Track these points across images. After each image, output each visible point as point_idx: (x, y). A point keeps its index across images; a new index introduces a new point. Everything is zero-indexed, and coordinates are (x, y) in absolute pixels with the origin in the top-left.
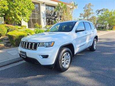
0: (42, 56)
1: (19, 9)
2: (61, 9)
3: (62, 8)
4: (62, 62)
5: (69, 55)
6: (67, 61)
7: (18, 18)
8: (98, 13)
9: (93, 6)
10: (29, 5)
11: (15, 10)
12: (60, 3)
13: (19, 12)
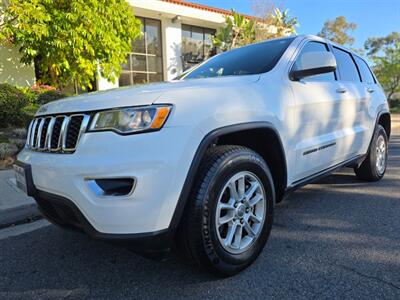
0: (98, 181)
1: (84, 32)
2: (234, 36)
3: (239, 35)
4: (220, 221)
5: (256, 184)
6: (246, 217)
7: (82, 65)
8: (374, 51)
9: (351, 25)
10: (123, 22)
11: (70, 37)
12: (232, 18)
13: (84, 47)
